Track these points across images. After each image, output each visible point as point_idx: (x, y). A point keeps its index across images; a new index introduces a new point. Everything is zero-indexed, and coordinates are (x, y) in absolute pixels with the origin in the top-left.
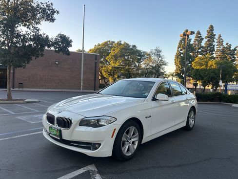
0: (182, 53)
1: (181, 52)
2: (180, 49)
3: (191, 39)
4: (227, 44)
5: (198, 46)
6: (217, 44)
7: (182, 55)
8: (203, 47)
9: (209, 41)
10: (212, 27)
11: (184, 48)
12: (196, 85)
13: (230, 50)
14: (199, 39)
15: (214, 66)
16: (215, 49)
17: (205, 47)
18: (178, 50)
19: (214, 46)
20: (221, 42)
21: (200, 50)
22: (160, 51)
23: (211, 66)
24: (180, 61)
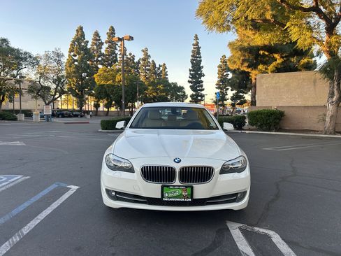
0: (76, 61)
1: (75, 58)
2: (72, 54)
3: (88, 42)
4: (130, 54)
5: (97, 52)
6: (119, 53)
7: (76, 63)
8: (103, 55)
9: (110, 47)
10: (112, 29)
11: (79, 54)
12: (97, 106)
13: (134, 62)
14: (98, 43)
16: (119, 59)
17: (106, 55)
18: (69, 55)
19: (116, 55)
21: (100, 59)
24: (74, 72)
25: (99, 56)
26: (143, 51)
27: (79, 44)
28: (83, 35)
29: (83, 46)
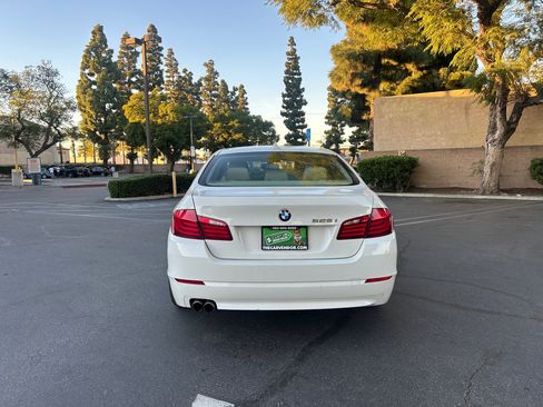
0: (95, 83)
1: (93, 79)
2: (87, 71)
3: (112, 51)
4: (185, 71)
5: (129, 69)
6: (166, 68)
7: (94, 87)
8: (140, 73)
9: (150, 59)
10: (153, 29)
11: (98, 72)
12: (132, 157)
13: (191, 84)
14: (129, 53)
15: (171, 117)
16: (165, 79)
18: (82, 75)
19: (161, 72)
20: (173, 66)
21: (134, 79)
23: (164, 116)
24: (91, 102)
25: (132, 75)
26: (206, 65)
27: (98, 55)
28: (103, 40)
29: (105, 59)
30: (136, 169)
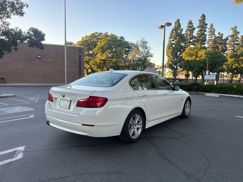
0: (174, 44)
1: (173, 42)
2: (171, 39)
3: (182, 29)
4: (219, 33)
5: (190, 36)
6: (209, 34)
7: (173, 46)
8: (194, 37)
9: (200, 30)
10: (204, 16)
11: (176, 39)
12: (187, 76)
13: (222, 40)
14: (191, 28)
15: (204, 57)
16: (207, 39)
17: (197, 37)
19: (206, 35)
20: (212, 32)
21: (191, 41)
22: (146, 43)
23: (200, 56)
24: (171, 52)
25: (191, 39)
26: (232, 29)
27: (176, 32)
28: (179, 25)
29: (179, 33)
30: (188, 81)
